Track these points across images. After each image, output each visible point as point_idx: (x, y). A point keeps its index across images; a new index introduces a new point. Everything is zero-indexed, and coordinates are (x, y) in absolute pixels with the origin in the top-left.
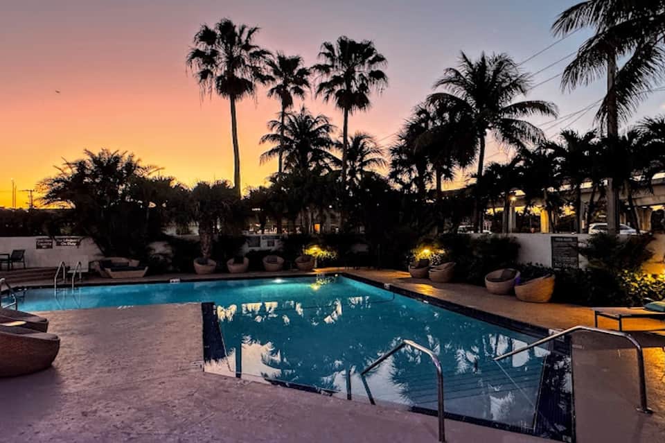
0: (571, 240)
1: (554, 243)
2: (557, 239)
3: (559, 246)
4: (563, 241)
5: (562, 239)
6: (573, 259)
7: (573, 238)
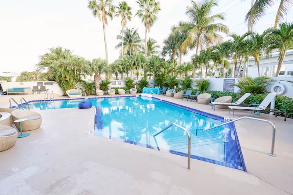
0: (232, 80)
1: (225, 82)
2: (226, 80)
3: (227, 83)
4: (229, 81)
5: (228, 80)
6: (232, 89)
7: (233, 80)
